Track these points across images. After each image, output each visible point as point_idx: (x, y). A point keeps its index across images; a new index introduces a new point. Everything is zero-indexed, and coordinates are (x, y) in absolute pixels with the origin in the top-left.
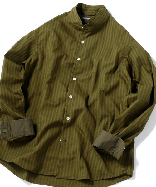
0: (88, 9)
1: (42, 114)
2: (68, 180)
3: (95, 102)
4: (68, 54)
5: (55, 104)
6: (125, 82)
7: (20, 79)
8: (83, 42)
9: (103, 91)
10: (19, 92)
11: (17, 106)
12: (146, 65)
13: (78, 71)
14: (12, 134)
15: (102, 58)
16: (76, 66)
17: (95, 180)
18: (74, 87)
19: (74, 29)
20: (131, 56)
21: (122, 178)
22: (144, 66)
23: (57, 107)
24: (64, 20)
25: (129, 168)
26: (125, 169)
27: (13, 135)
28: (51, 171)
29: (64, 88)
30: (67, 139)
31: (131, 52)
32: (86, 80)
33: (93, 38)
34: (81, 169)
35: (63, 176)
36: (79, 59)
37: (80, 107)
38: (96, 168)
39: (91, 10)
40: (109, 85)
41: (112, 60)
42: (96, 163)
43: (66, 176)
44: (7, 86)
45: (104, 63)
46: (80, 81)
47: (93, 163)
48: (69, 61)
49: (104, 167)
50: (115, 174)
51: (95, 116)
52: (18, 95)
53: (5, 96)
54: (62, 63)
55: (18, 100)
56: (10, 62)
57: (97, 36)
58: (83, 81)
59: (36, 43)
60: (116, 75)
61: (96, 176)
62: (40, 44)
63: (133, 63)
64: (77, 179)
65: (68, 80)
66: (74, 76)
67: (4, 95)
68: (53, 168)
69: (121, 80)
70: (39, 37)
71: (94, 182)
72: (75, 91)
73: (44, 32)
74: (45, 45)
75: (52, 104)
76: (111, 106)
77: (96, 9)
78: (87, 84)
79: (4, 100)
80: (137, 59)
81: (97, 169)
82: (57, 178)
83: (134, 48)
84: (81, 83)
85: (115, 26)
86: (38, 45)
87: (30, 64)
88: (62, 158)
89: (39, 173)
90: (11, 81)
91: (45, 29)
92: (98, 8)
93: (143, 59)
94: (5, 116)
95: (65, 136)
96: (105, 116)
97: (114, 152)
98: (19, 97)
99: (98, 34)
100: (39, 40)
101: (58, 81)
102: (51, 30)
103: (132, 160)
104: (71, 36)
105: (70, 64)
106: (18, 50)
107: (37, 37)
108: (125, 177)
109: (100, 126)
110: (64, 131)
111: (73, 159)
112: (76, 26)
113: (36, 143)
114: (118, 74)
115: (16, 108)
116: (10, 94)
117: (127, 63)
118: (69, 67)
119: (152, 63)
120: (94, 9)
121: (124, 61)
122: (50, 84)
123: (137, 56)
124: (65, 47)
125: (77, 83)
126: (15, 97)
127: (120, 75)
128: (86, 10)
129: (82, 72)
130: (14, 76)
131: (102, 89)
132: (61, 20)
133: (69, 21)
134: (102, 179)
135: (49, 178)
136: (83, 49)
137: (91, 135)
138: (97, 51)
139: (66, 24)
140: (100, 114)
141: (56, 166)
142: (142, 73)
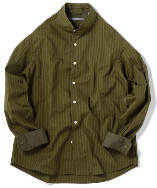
0: (74, 8)
1: (51, 122)
2: (85, 176)
3: (97, 105)
4: (63, 59)
5: (61, 111)
6: (122, 83)
7: (25, 91)
8: (75, 45)
9: (103, 93)
10: (27, 105)
11: (27, 117)
12: (137, 64)
13: (76, 75)
14: (29, 144)
15: (97, 61)
16: (74, 71)
17: (107, 173)
18: (76, 92)
19: (64, 32)
20: (124, 56)
21: (129, 168)
22: (136, 65)
23: (64, 112)
24: (54, 23)
25: (134, 159)
26: (131, 161)
27: (29, 146)
28: (68, 170)
29: (66, 94)
30: (77, 141)
31: (123, 53)
32: (85, 83)
33: (85, 39)
34: (94, 166)
35: (79, 173)
36: (75, 63)
37: (85, 111)
38: (106, 162)
39: (77, 9)
40: (107, 87)
41: (107, 63)
42: (106, 158)
43: (82, 173)
44: (14, 100)
45: (100, 66)
46: (79, 84)
47: (103, 158)
48: (66, 67)
49: (114, 161)
50: (123, 165)
51: (98, 117)
52: (26, 107)
53: (16, 111)
54: (60, 69)
55: (27, 111)
56: (12, 75)
57: (88, 37)
58: (82, 84)
59: (31, 51)
60: (112, 76)
61: (107, 169)
62: (35, 52)
63: (125, 63)
64: (91, 174)
65: (68, 84)
66: (73, 80)
67: (14, 110)
68: (69, 167)
69: (117, 82)
70: (33, 45)
71: (107, 174)
72: (78, 95)
73: (37, 40)
74: (40, 52)
75: (58, 110)
76: (111, 105)
77: (82, 8)
78: (86, 87)
79: (15, 114)
80: (129, 60)
81: (108, 163)
82: (75, 176)
83: (125, 49)
84: (80, 86)
85: (104, 27)
86: (33, 53)
87: (30, 73)
88: (76, 158)
89: (58, 174)
90: (17, 95)
91: (38, 37)
92: (84, 6)
93: (134, 59)
94: (16, 127)
95: (75, 138)
96: (107, 116)
97: (121, 149)
98: (27, 109)
99: (88, 34)
100: (34, 48)
101: (60, 87)
102: (44, 37)
103: (136, 151)
104: (63, 39)
105: (67, 69)
106: (16, 61)
107: (31, 45)
108: (132, 166)
109: (104, 125)
110: (73, 134)
111: (86, 157)
112: (66, 30)
113: (51, 149)
114: (114, 76)
115: (26, 119)
116: (19, 108)
117: (120, 64)
118: (67, 72)
119: (143, 62)
120: (80, 7)
121: (118, 63)
122: (53, 92)
123: (129, 57)
124: (59, 52)
125: (77, 86)
126: (24, 110)
127: (116, 77)
128: (73, 9)
129: (80, 76)
130: (19, 90)
131: (102, 92)
132: (51, 24)
133: (59, 24)
134: (113, 171)
135: (68, 176)
136: (77, 52)
137: (98, 134)
138: (90, 53)
139: (56, 27)
140: (103, 114)
141: (72, 166)
142: (135, 72)
